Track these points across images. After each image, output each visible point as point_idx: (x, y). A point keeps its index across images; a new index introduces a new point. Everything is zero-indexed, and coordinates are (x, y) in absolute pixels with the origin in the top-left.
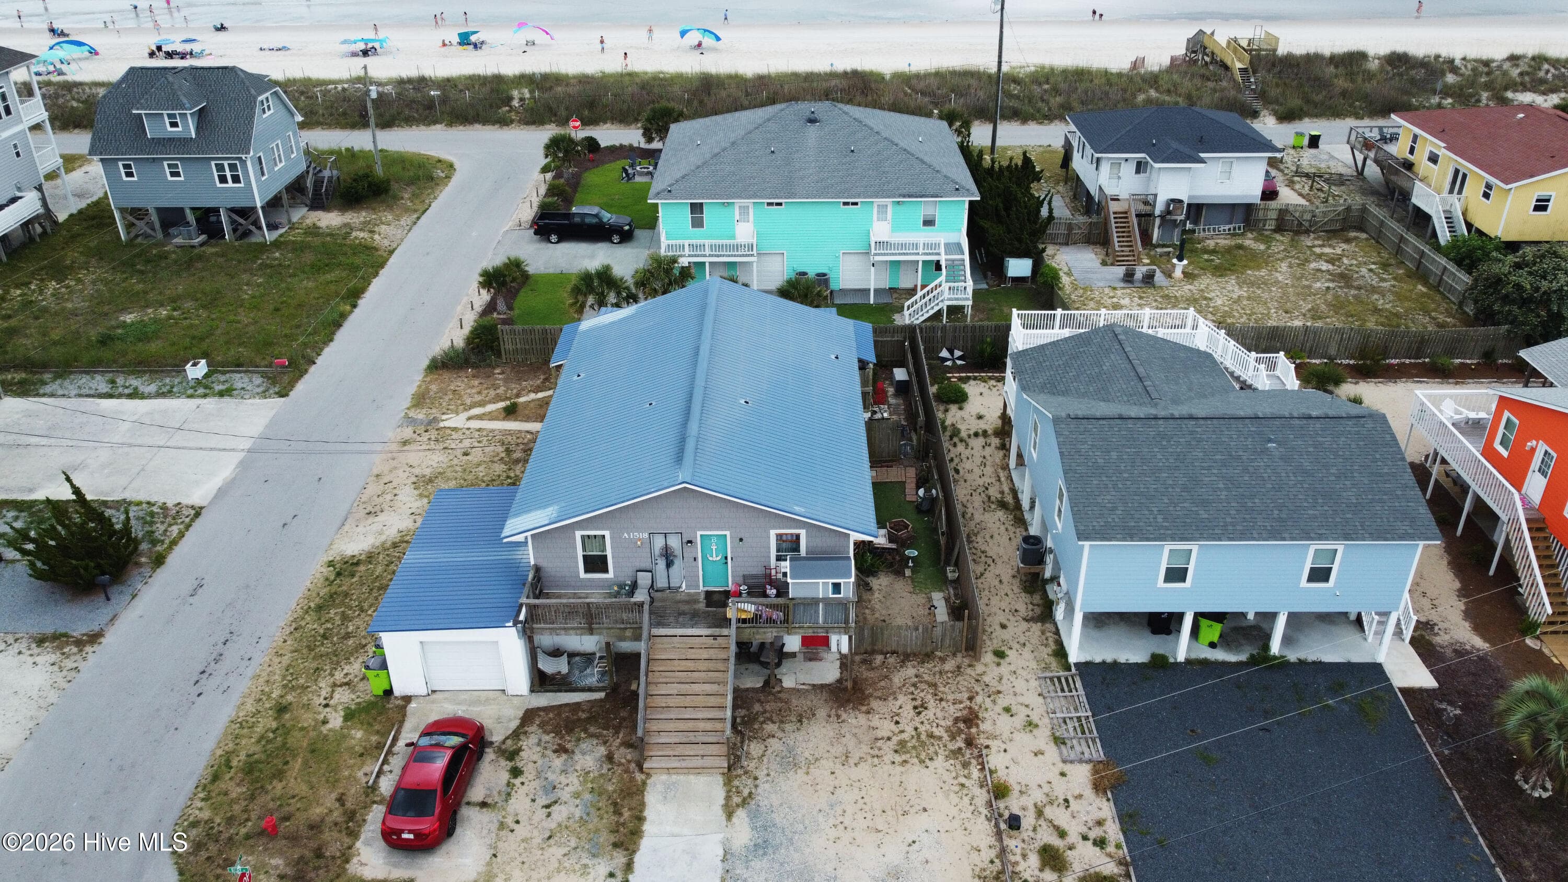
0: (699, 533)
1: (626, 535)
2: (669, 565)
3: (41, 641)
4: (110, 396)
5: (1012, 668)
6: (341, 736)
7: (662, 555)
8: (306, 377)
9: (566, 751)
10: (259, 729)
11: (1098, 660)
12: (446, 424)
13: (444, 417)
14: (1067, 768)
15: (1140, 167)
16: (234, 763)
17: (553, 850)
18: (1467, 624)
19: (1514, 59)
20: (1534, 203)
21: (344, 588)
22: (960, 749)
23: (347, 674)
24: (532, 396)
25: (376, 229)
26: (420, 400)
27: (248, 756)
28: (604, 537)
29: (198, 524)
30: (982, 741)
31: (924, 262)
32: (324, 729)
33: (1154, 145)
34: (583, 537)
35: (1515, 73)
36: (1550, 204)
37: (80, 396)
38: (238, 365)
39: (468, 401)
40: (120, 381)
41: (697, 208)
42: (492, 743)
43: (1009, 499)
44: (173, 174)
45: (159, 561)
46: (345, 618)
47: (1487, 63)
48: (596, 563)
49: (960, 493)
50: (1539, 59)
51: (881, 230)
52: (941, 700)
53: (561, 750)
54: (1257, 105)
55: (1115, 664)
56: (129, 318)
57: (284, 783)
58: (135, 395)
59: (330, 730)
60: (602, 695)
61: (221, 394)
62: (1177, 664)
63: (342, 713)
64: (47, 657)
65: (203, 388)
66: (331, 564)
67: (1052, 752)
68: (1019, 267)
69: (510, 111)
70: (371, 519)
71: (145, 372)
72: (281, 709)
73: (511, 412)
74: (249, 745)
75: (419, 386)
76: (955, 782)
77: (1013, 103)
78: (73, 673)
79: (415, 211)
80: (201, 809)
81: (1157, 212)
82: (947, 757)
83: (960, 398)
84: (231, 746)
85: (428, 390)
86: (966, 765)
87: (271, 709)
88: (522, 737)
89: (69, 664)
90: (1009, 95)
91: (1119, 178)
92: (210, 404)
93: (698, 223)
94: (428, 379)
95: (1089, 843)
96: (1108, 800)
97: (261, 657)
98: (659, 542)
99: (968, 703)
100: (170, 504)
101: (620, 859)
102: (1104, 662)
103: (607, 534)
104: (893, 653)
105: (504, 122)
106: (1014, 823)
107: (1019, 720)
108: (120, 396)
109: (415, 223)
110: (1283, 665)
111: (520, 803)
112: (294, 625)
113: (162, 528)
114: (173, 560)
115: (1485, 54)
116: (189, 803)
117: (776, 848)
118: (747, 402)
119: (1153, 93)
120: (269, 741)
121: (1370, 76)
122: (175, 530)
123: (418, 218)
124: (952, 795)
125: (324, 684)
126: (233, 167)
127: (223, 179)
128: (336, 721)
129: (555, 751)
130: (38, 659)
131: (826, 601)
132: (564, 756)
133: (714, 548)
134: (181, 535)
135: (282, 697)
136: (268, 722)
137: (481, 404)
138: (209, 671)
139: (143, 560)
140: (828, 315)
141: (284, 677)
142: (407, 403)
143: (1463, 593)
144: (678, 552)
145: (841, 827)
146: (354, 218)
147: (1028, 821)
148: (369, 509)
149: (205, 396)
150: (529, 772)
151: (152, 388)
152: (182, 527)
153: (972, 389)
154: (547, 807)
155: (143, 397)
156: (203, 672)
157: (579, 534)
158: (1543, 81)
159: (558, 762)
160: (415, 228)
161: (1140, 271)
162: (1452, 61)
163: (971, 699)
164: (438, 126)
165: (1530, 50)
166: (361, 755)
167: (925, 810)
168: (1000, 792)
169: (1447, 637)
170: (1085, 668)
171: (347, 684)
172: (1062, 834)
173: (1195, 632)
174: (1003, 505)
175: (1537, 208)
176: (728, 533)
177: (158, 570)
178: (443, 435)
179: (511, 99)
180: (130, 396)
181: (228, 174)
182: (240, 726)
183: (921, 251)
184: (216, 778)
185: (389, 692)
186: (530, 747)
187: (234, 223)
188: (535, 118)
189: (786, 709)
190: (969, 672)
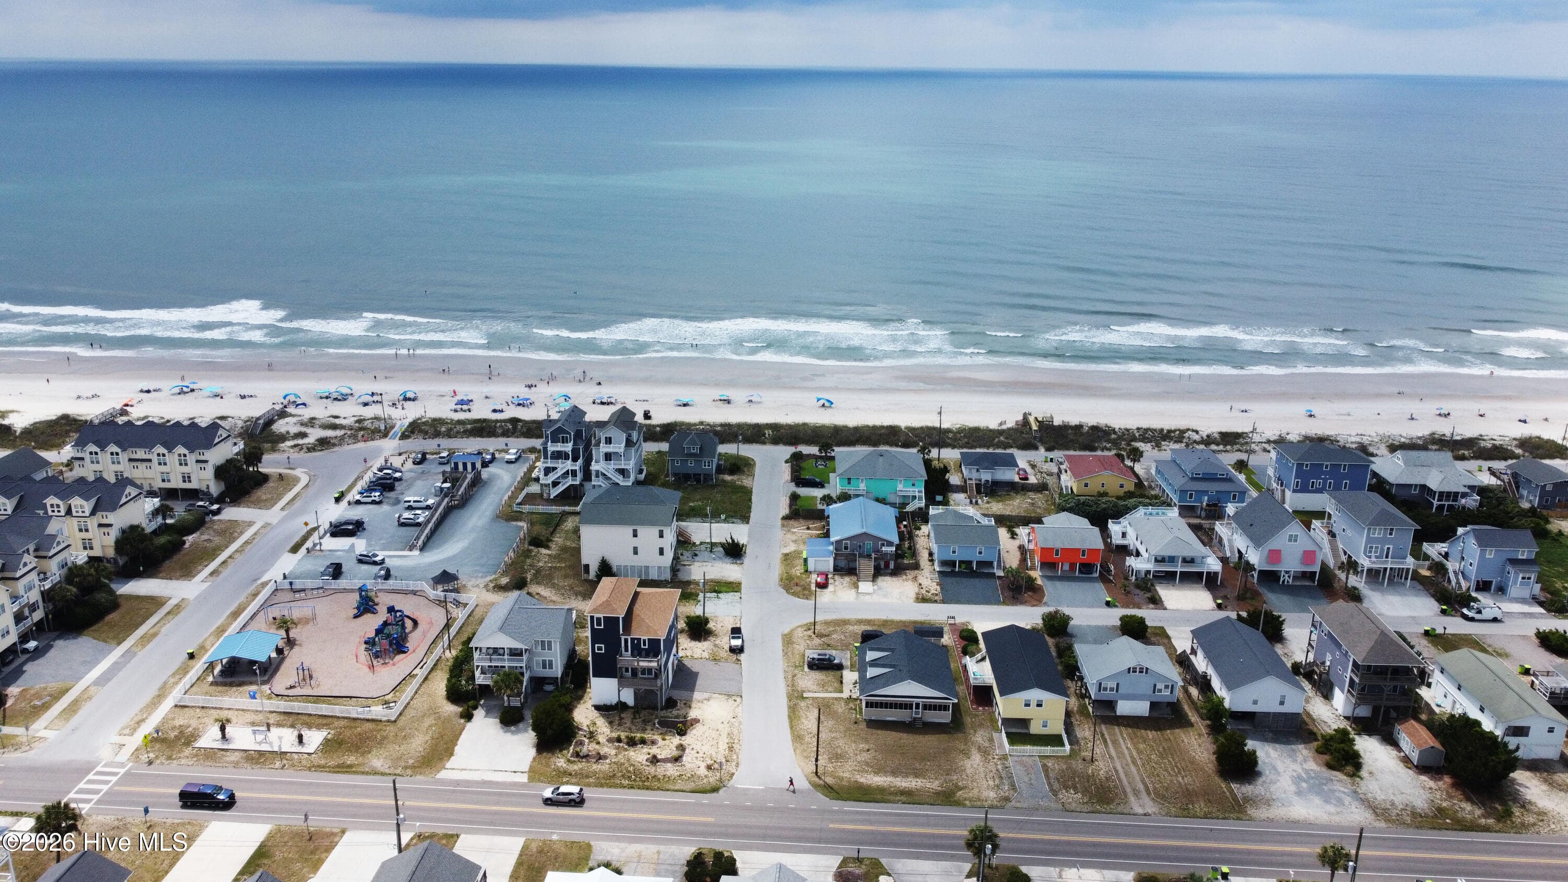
0: (866, 543)
1: (853, 543)
2: (860, 549)
4: (704, 522)
5: (925, 571)
7: (859, 547)
8: (750, 520)
9: (843, 578)
12: (793, 531)
13: (792, 529)
15: (978, 470)
19: (1138, 429)
21: (788, 558)
22: (914, 580)
24: (813, 526)
25: (744, 481)
26: (783, 526)
29: (748, 546)
31: (912, 495)
32: (797, 575)
33: (982, 464)
34: (843, 543)
35: (1137, 435)
36: (1088, 485)
37: (696, 522)
38: (733, 517)
39: (796, 526)
41: (849, 479)
44: (691, 464)
46: (791, 562)
47: (1127, 430)
48: (846, 548)
49: (918, 546)
50: (1147, 430)
51: (900, 487)
52: (911, 574)
54: (1039, 444)
55: (945, 571)
56: (692, 504)
60: (848, 572)
61: (733, 523)
62: (956, 571)
63: (800, 573)
65: (725, 521)
66: (782, 554)
68: (939, 498)
69: (765, 439)
70: (786, 547)
72: (787, 573)
73: (808, 528)
75: (782, 523)
77: (949, 441)
79: (751, 475)
81: (982, 484)
82: (911, 581)
83: (920, 529)
85: (784, 524)
90: (949, 438)
91: (972, 473)
93: (849, 483)
94: (783, 521)
98: (859, 545)
101: (856, 590)
102: (942, 571)
103: (846, 543)
104: (902, 569)
105: (764, 443)
107: (925, 576)
110: (975, 572)
111: (837, 583)
112: (782, 563)
115: (1128, 427)
117: (881, 590)
118: (873, 520)
119: (1002, 438)
121: (1082, 434)
123: (753, 478)
125: (794, 570)
126: (709, 462)
127: (705, 466)
129: (841, 578)
131: (890, 554)
133: (869, 546)
135: (786, 571)
137: (800, 527)
140: (888, 506)
142: (781, 526)
144: (862, 547)
145: (893, 588)
146: (735, 477)
148: (784, 546)
150: (837, 580)
153: (923, 527)
158: (1147, 438)
160: (754, 481)
161: (974, 501)
162: (1114, 430)
163: (916, 574)
164: (742, 444)
165: (1145, 426)
171: (798, 570)
173: (960, 566)
174: (924, 549)
175: (1085, 486)
176: (871, 543)
177: (746, 554)
178: (794, 533)
179: (765, 434)
181: (707, 464)
183: (911, 492)
185: (807, 571)
186: (836, 577)
187: (705, 479)
188: (776, 441)
189: (882, 575)
190: (916, 572)
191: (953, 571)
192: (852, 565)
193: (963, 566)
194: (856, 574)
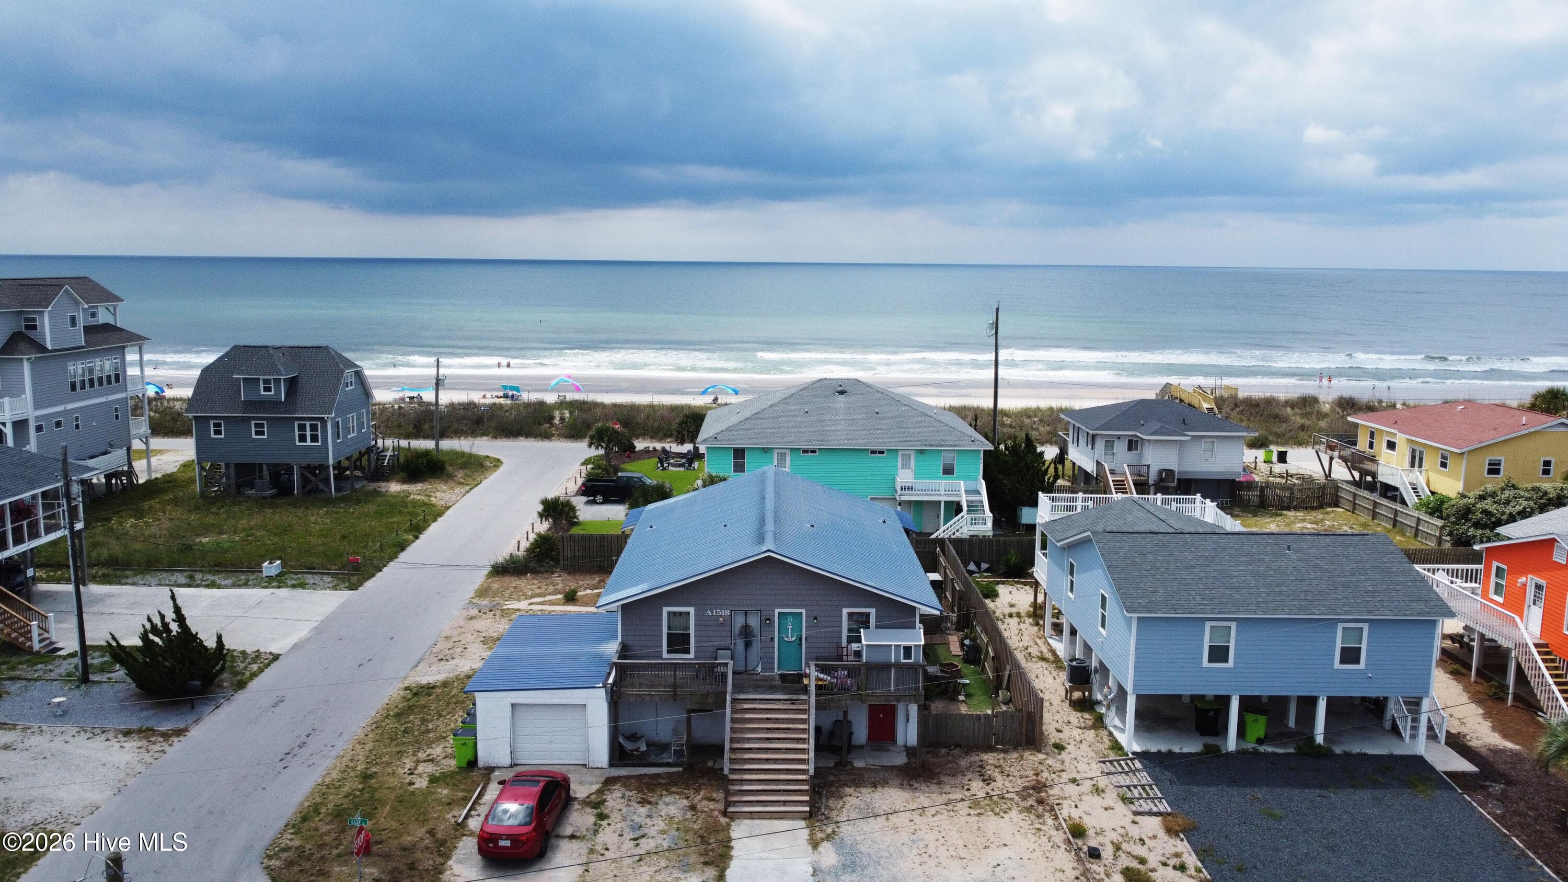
0: (777, 611)
1: (709, 612)
2: (748, 645)
3: (127, 733)
4: (189, 586)
5: (1073, 756)
6: (427, 793)
7: (741, 634)
8: (374, 579)
9: (649, 803)
10: (346, 789)
11: (1153, 749)
12: (510, 607)
13: (506, 603)
14: (1137, 818)
15: (1131, 445)
16: (323, 810)
17: (645, 868)
18: (1496, 735)
20: (1487, 467)
21: (422, 703)
22: (1032, 806)
23: (429, 755)
24: (589, 591)
25: (432, 494)
26: (482, 592)
27: (335, 806)
28: (688, 613)
29: (275, 665)
30: (1052, 801)
31: (946, 502)
32: (411, 788)
33: (1143, 425)
34: (669, 613)
36: (1502, 467)
37: (160, 585)
38: (311, 569)
39: (530, 593)
40: (198, 576)
41: (739, 454)
42: (576, 798)
43: (1049, 655)
44: (257, 433)
45: (241, 685)
46: (424, 721)
48: (679, 642)
51: (906, 478)
52: (1008, 775)
53: (643, 802)
55: (1170, 753)
56: (205, 540)
57: (374, 821)
58: (212, 585)
59: (416, 789)
60: (681, 769)
61: (294, 586)
62: (1229, 754)
63: (427, 779)
64: (132, 744)
65: (278, 581)
66: (407, 689)
67: (1120, 808)
69: (550, 428)
70: (443, 663)
71: (221, 571)
72: (366, 777)
73: (570, 599)
74: (334, 799)
75: (482, 585)
76: (1031, 827)
78: (160, 754)
79: (467, 485)
80: (291, 840)
81: (1151, 482)
82: (1020, 812)
83: (992, 594)
84: (318, 800)
85: (490, 587)
86: (1039, 816)
87: (356, 777)
88: (606, 792)
89: (157, 748)
91: (1114, 454)
92: (284, 592)
93: (739, 468)
94: (490, 581)
95: (1170, 868)
96: (1182, 840)
97: (343, 745)
98: (739, 621)
99: (1035, 777)
100: (249, 651)
101: (711, 872)
102: (1159, 752)
103: (691, 610)
104: (957, 746)
105: (545, 436)
106: (1094, 854)
107: (1087, 786)
108: (198, 586)
109: (468, 492)
110: (1329, 755)
111: (607, 835)
112: (374, 725)
113: (242, 665)
114: (254, 685)
116: (279, 836)
117: (864, 868)
118: (812, 526)
120: (355, 796)
122: (255, 667)
123: (471, 489)
124: (1030, 836)
125: (409, 763)
126: (314, 428)
127: (303, 438)
128: (422, 783)
129: (639, 803)
130: (125, 744)
131: (898, 666)
132: (648, 806)
133: (790, 627)
134: (261, 670)
135: (367, 769)
136: (351, 785)
137: (543, 595)
138: (293, 752)
139: (225, 684)
141: (367, 757)
142: (472, 594)
143: (1487, 715)
144: (757, 631)
145: (926, 856)
146: (412, 487)
147: (1107, 853)
148: (441, 657)
149: (279, 587)
150: (615, 817)
151: (229, 582)
152: (261, 665)
153: (1002, 589)
154: (635, 839)
155: (219, 587)
156: (289, 753)
157: (665, 610)
159: (643, 810)
160: (468, 495)
163: (1037, 775)
164: (485, 438)
166: (449, 804)
167: (1005, 845)
168: (1078, 832)
169: (1480, 742)
170: (1142, 756)
171: (429, 761)
172: (1143, 861)
173: (1246, 725)
174: (1043, 659)
175: (1490, 472)
176: (803, 611)
177: (239, 692)
178: (507, 613)
179: (552, 418)
180: (208, 586)
181: (308, 433)
182: (324, 789)
183: (942, 492)
184: (304, 819)
185: (473, 763)
186: (615, 800)
187: (305, 481)
188: (573, 432)
189: (860, 780)
190: (1032, 759)
191: (1212, 752)
192: (702, 729)
193: (1258, 727)
194: (719, 780)
